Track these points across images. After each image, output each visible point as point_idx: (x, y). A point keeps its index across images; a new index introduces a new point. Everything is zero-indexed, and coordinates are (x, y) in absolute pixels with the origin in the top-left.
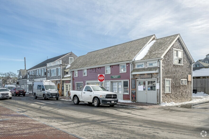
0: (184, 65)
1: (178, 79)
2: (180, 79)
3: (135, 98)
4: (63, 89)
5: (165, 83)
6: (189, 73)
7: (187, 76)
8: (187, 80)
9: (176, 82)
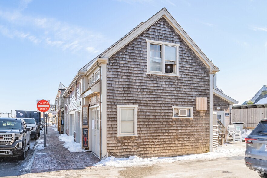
0: (183, 76)
1: (164, 105)
2: (170, 105)
3: (87, 143)
4: (63, 124)
5: (117, 115)
6: (199, 93)
7: (195, 100)
8: (195, 107)
9: (156, 112)
